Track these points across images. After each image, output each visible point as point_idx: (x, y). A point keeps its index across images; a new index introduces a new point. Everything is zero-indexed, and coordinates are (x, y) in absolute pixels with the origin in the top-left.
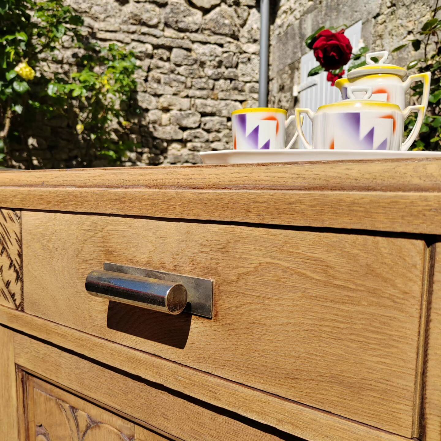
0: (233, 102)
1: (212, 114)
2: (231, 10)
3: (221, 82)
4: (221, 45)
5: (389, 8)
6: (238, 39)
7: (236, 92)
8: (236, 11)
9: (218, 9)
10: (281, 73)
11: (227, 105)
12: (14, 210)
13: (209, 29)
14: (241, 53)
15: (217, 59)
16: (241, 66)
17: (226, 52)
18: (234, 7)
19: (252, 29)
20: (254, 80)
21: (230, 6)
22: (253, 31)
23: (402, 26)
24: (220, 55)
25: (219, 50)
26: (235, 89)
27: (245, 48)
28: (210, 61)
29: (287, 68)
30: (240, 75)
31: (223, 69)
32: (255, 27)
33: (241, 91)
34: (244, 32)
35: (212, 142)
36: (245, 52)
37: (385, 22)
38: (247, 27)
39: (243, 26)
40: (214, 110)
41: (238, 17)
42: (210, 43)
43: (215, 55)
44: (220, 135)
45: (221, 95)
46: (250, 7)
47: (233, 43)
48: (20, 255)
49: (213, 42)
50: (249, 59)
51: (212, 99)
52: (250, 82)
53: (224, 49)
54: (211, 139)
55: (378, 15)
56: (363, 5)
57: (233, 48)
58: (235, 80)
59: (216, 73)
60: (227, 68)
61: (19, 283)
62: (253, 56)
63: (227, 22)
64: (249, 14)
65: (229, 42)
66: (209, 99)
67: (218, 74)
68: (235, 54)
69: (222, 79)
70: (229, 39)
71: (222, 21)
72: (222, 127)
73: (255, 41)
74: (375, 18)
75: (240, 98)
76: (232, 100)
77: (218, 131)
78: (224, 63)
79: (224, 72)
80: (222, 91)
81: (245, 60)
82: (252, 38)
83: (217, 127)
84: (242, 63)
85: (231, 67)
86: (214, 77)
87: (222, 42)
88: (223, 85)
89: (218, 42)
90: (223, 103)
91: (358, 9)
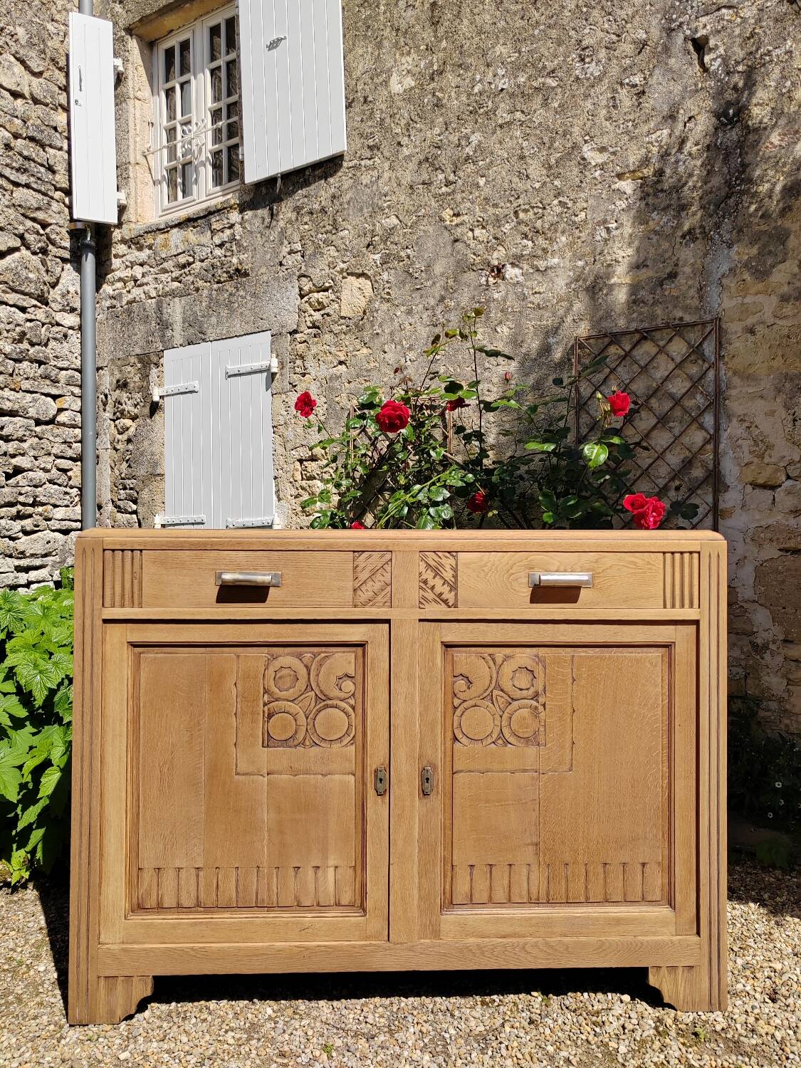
0: (43, 397)
1: (13, 414)
2: (36, 260)
3: (26, 364)
4: (23, 310)
5: (309, 328)
6: (47, 304)
7: (48, 382)
8: (44, 263)
9: (17, 255)
10: (119, 363)
11: (35, 400)
12: (449, 552)
13: (6, 283)
14: (53, 326)
15: (18, 329)
16: (52, 344)
17: (31, 321)
18: (40, 255)
19: (68, 292)
20: (73, 366)
21: (34, 253)
22: (70, 295)
23: (330, 353)
24: (22, 323)
25: (20, 316)
26: (46, 377)
27: (59, 317)
28: (8, 331)
29: (132, 360)
30: (51, 356)
31: (25, 345)
32: (72, 289)
33: (56, 381)
34: (54, 294)
35: (13, 456)
36: (58, 324)
37: (305, 341)
38: (59, 286)
39: (54, 286)
40: (16, 407)
41: (47, 271)
42: (6, 304)
43: (15, 322)
44: (25, 445)
45: (26, 385)
46: (64, 260)
47: (40, 308)
48: (455, 577)
49: (11, 303)
50: (65, 336)
51: (11, 390)
52: (66, 369)
53: (27, 316)
54: (11, 451)
55: (295, 332)
56: (273, 315)
57: (40, 314)
58: (45, 364)
59: (18, 350)
60: (32, 344)
61: (453, 593)
62: (71, 332)
63: (31, 275)
64: (63, 270)
65: (35, 306)
66: (6, 389)
67: (21, 352)
68: (43, 324)
69: (26, 360)
70: (35, 302)
71: (24, 273)
72: (27, 433)
73: (73, 310)
74: (290, 333)
75: (54, 391)
76: (43, 394)
77: (21, 440)
78: (28, 336)
79: (28, 350)
80: (27, 379)
81: (58, 336)
82: (68, 305)
83: (20, 433)
84: (55, 339)
85: (39, 345)
86: (14, 356)
87: (25, 304)
88: (28, 370)
89: (20, 303)
90: (29, 397)
91: (264, 317)
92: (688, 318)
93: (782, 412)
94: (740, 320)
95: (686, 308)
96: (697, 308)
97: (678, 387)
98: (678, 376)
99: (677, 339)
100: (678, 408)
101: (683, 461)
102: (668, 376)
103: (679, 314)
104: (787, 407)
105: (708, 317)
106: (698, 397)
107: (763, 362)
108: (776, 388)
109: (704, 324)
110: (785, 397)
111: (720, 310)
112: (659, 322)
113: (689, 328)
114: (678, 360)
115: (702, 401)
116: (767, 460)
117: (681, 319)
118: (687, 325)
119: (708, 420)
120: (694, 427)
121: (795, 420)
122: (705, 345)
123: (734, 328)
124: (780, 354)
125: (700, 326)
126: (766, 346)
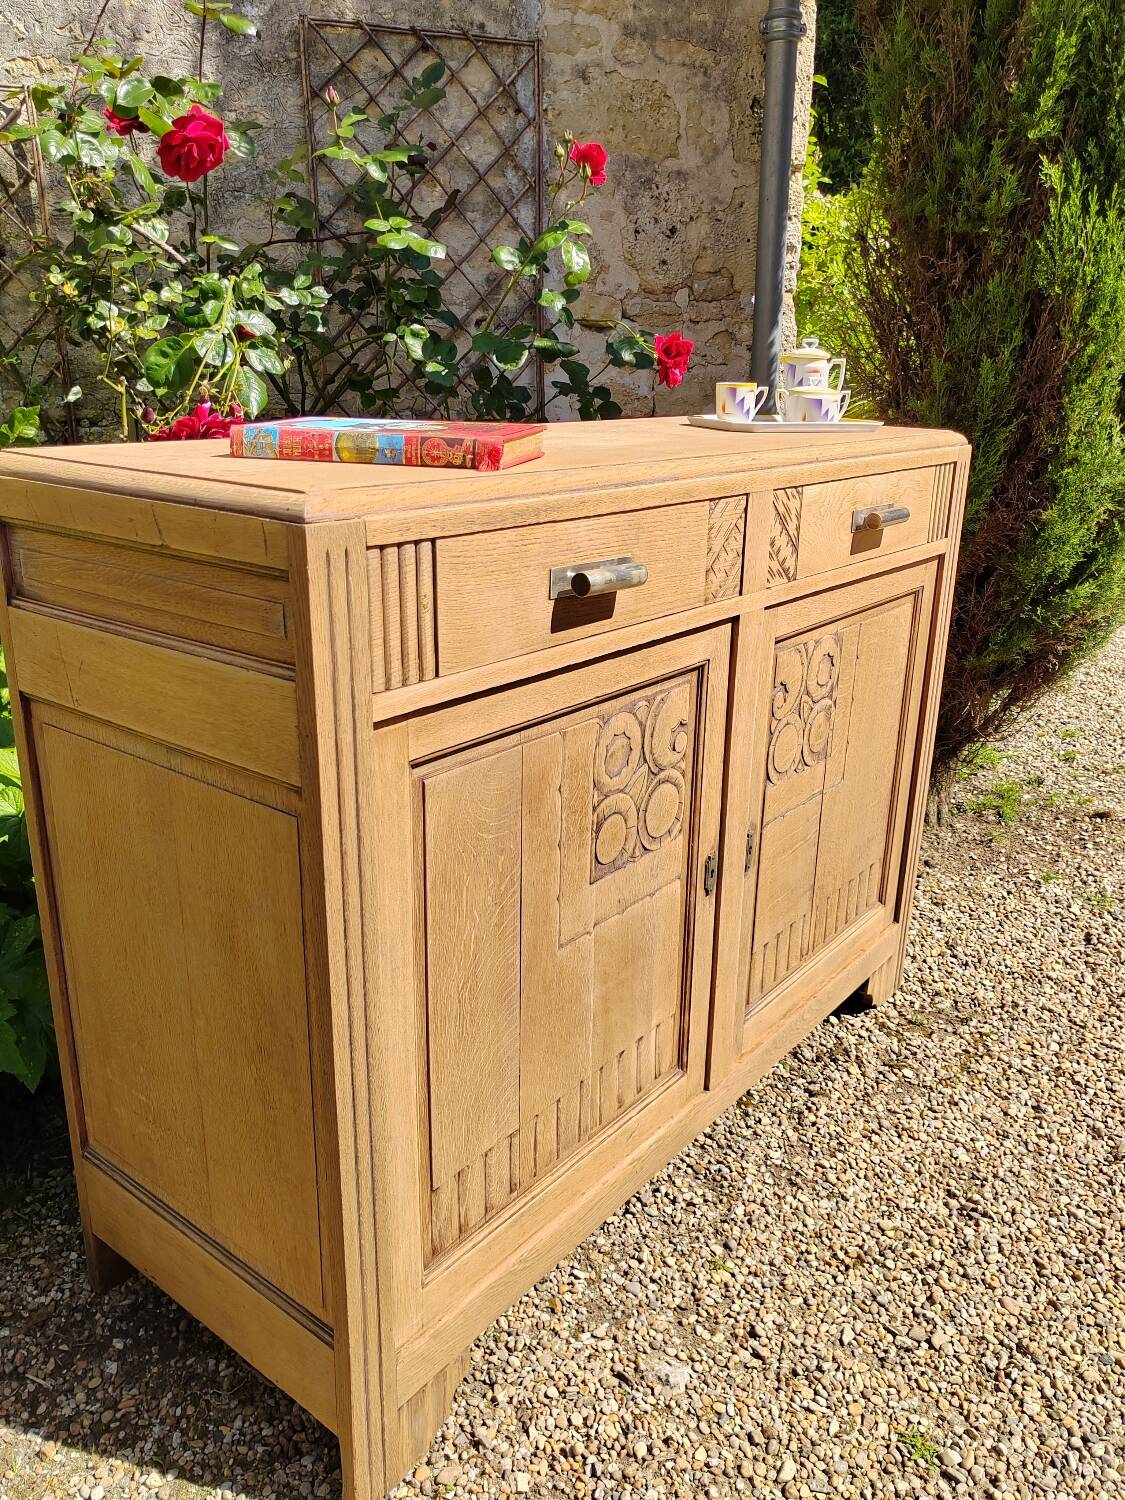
48: (798, 529)
61: (794, 557)
92: (493, 29)
93: (621, 217)
94: (569, 52)
95: (489, 8)
96: (506, 14)
97: (481, 150)
98: (479, 131)
99: (475, 61)
100: (480, 188)
101: (488, 279)
102: (466, 128)
103: (479, 16)
104: (629, 210)
105: (523, 35)
106: (510, 173)
107: (599, 132)
108: (615, 176)
109: (517, 45)
110: (625, 193)
111: (540, 26)
112: (446, 23)
113: (495, 47)
114: (481, 103)
115: (515, 181)
116: (599, 288)
117: (482, 26)
118: (491, 41)
119: (525, 215)
120: (503, 224)
121: (637, 232)
122: (519, 85)
123: (560, 64)
124: (621, 123)
125: (510, 47)
126: (604, 107)
